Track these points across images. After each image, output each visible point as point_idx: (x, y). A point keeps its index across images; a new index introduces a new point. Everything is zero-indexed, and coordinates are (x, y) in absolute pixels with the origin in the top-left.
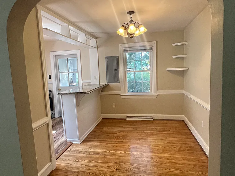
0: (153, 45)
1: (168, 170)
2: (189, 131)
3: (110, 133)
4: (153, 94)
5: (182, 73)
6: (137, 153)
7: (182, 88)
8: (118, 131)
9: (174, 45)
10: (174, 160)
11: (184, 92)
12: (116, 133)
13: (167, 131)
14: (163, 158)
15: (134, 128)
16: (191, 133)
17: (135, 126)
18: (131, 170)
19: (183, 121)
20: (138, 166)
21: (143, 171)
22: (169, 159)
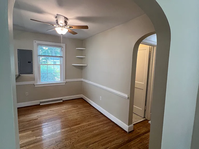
0: (63, 46)
1: (93, 133)
2: (88, 104)
3: (30, 121)
4: (63, 82)
5: (81, 68)
6: (65, 129)
7: (81, 77)
8: (37, 116)
9: (77, 48)
10: (92, 125)
11: (82, 80)
12: (37, 119)
13: (76, 107)
14: (85, 126)
15: (50, 111)
16: (91, 105)
17: (51, 109)
18: (69, 144)
19: (82, 98)
20: (73, 139)
21: (78, 141)
22: (89, 125)
